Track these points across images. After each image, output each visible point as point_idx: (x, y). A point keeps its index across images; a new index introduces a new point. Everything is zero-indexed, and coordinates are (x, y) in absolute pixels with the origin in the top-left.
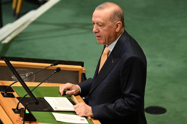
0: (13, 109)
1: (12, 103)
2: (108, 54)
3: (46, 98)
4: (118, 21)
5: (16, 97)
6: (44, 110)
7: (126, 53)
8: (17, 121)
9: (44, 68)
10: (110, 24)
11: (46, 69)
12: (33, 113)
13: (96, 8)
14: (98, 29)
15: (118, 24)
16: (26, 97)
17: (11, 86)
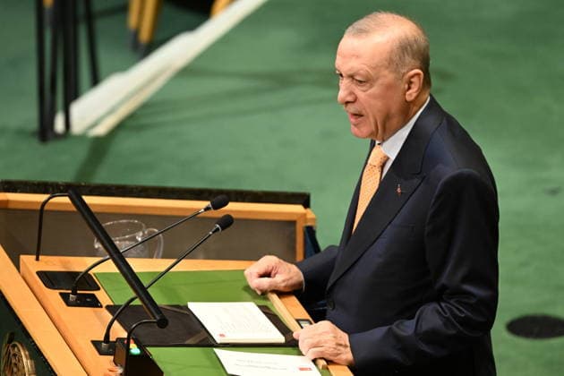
0: (94, 343)
1: (92, 324)
2: (383, 167)
3: (195, 307)
4: (412, 69)
5: (104, 305)
6: (187, 342)
7: (440, 166)
10: (388, 76)
11: (195, 216)
12: (156, 353)
13: (348, 30)
14: (351, 93)
15: (412, 77)
16: (134, 303)
17: (90, 272)
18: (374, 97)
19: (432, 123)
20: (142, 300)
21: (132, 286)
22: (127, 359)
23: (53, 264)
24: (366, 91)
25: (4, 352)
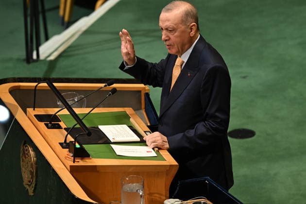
0: (59, 143)
1: (58, 136)
2: (181, 65)
3: (102, 128)
4: (192, 23)
5: (63, 128)
6: (99, 142)
8: (66, 158)
9: (96, 89)
10: (183, 27)
11: (99, 90)
12: (85, 146)
13: (163, 10)
14: (167, 36)
15: (192, 26)
16: (75, 127)
17: (57, 114)
18: (177, 37)
19: (201, 46)
20: (80, 125)
21: (75, 119)
22: (74, 150)
23: (41, 111)
24: (173, 35)
25: (22, 149)
